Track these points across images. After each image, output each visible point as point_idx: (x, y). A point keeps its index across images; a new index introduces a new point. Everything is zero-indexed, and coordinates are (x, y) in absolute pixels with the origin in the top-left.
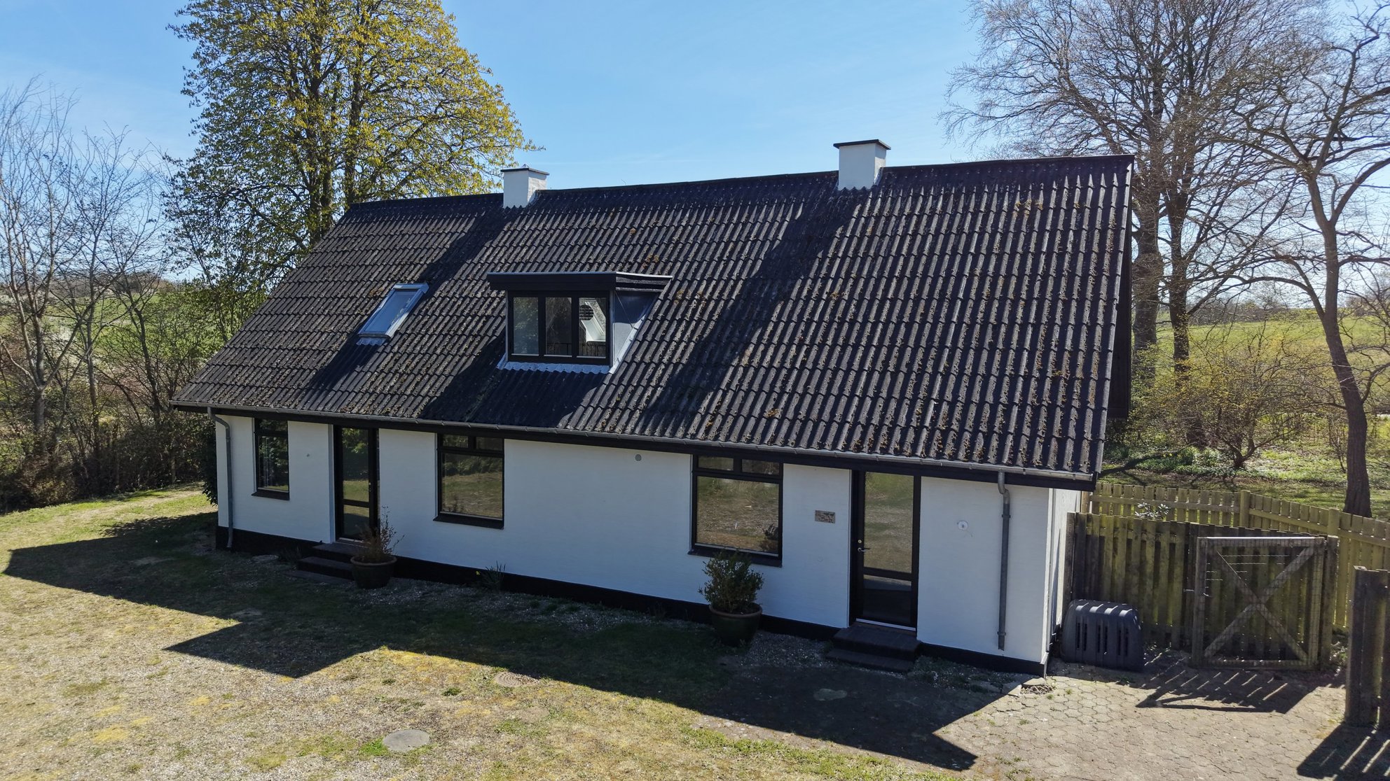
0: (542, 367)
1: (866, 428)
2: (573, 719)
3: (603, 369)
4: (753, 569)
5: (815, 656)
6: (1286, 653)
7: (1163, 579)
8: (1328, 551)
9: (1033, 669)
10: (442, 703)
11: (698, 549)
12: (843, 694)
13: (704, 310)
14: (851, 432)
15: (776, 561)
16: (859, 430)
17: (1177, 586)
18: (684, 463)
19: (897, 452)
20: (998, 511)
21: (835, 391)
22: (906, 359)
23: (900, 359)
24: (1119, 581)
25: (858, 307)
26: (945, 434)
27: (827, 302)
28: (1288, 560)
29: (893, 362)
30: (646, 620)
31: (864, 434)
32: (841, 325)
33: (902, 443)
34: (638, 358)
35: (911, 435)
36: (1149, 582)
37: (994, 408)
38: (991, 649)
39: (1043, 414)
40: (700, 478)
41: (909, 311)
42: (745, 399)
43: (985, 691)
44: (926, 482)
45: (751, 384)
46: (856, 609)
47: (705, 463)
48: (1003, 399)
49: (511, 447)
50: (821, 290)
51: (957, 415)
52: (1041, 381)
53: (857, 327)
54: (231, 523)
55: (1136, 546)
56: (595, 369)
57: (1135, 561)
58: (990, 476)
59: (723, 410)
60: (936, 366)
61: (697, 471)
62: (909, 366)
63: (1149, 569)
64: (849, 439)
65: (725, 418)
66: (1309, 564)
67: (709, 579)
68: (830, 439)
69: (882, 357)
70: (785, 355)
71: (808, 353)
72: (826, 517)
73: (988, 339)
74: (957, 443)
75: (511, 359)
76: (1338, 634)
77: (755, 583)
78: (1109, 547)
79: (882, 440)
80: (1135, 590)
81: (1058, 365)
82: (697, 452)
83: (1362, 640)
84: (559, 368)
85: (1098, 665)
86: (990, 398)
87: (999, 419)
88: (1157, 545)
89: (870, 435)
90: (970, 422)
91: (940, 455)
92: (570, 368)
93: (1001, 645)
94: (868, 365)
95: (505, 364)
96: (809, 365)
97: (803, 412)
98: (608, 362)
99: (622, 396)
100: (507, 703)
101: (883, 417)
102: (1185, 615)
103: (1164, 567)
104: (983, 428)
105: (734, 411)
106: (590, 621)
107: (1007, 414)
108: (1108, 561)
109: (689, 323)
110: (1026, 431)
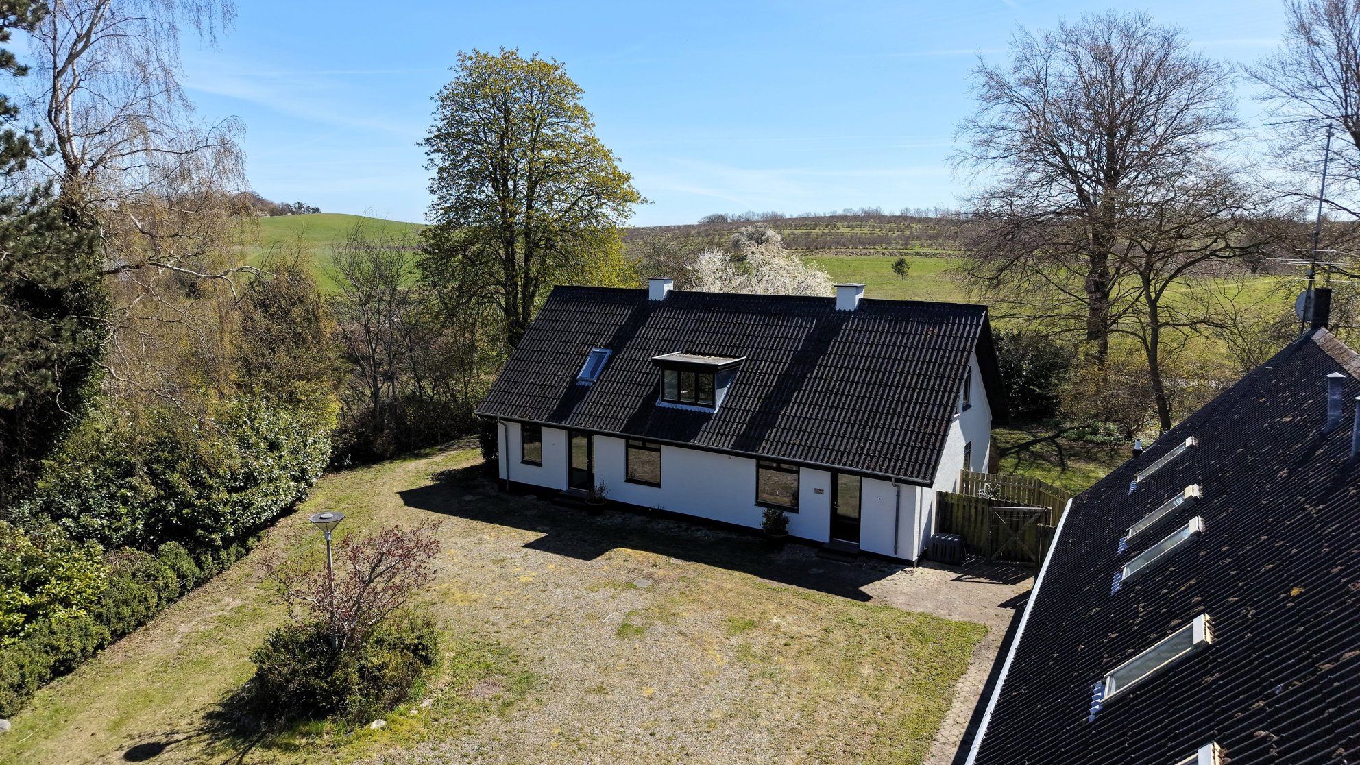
0: (680, 407)
1: (837, 452)
2: (708, 577)
3: (710, 410)
4: (785, 514)
5: (812, 555)
7: (979, 525)
8: (1047, 514)
9: (910, 563)
10: (651, 569)
11: (759, 503)
12: (821, 571)
13: (763, 379)
14: (831, 454)
15: (797, 511)
16: (834, 453)
18: (753, 462)
19: (850, 466)
20: (894, 494)
21: (825, 432)
22: (860, 417)
23: (857, 416)
24: (960, 524)
25: (840, 385)
26: (872, 457)
27: (825, 380)
28: (1031, 516)
29: (853, 418)
30: (734, 536)
31: (836, 455)
32: (831, 395)
33: (852, 461)
34: (729, 406)
35: (857, 457)
36: (973, 525)
37: (895, 446)
38: (891, 553)
39: (916, 451)
40: (760, 470)
41: (864, 390)
42: (782, 433)
43: (883, 572)
44: (864, 480)
45: (785, 424)
46: (833, 534)
47: (761, 462)
48: (900, 442)
49: (664, 448)
50: (823, 373)
51: (879, 449)
53: (838, 397)
54: (508, 477)
55: (967, 508)
56: (707, 410)
57: (967, 515)
58: (889, 479)
59: (771, 439)
60: (873, 422)
61: (759, 466)
62: (861, 421)
63: (973, 519)
64: (829, 458)
65: (772, 443)
67: (764, 520)
68: (821, 457)
69: (849, 415)
70: (803, 410)
71: (814, 409)
72: (819, 491)
73: (899, 409)
74: (877, 463)
75: (663, 401)
77: (786, 521)
78: (955, 508)
79: (844, 459)
80: (966, 529)
81: (927, 426)
82: (758, 458)
84: (687, 408)
85: (942, 562)
86: (894, 441)
87: (897, 452)
88: (977, 508)
89: (839, 457)
90: (883, 453)
91: (868, 468)
92: (694, 408)
93: (896, 553)
94: (842, 419)
95: (660, 403)
96: (814, 417)
97: (809, 442)
98: (713, 407)
99: (721, 426)
100: (679, 571)
101: (846, 447)
104: (889, 456)
105: (777, 439)
106: (707, 536)
107: (900, 449)
108: (955, 515)
109: (755, 387)
110: (907, 459)
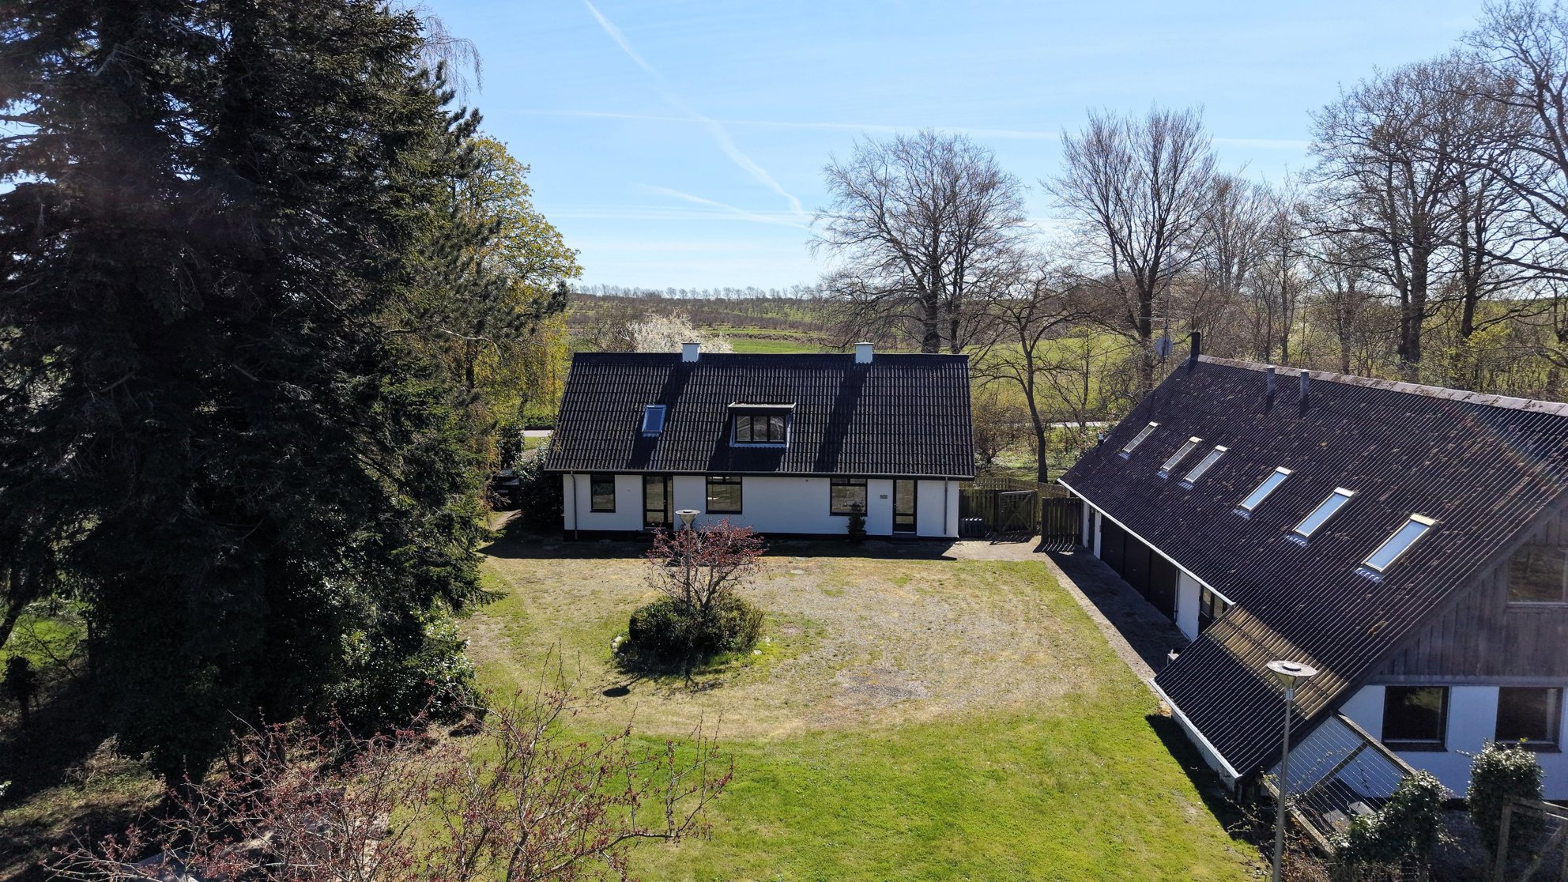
0: (754, 445)
1: (899, 465)
3: (783, 446)
4: (860, 518)
5: (887, 544)
6: (1026, 529)
7: (989, 508)
8: (1035, 494)
9: (956, 539)
11: (835, 514)
12: (905, 551)
13: (817, 418)
14: (895, 466)
15: (866, 514)
17: (992, 511)
18: (828, 480)
19: (907, 473)
20: (944, 489)
22: (906, 439)
23: (904, 438)
24: (974, 511)
26: (926, 466)
28: (1024, 499)
29: (901, 440)
31: (899, 467)
33: (913, 470)
34: (797, 441)
35: (915, 467)
36: (985, 510)
37: (940, 456)
38: (941, 535)
39: (956, 457)
40: (833, 487)
41: (901, 420)
44: (919, 482)
46: (894, 529)
47: (835, 481)
48: (942, 453)
49: (745, 480)
51: (929, 459)
52: (953, 446)
53: (884, 426)
54: (576, 527)
55: (979, 498)
56: (779, 446)
57: (980, 503)
58: (943, 479)
59: (843, 461)
60: (917, 442)
61: (832, 484)
62: (908, 441)
63: (984, 505)
64: (891, 469)
66: (1030, 499)
68: (884, 469)
69: (897, 439)
70: (860, 438)
71: (868, 437)
72: (884, 497)
73: (932, 431)
74: (931, 469)
75: (736, 442)
76: (1039, 523)
77: (862, 524)
78: (969, 499)
79: (906, 469)
80: (981, 513)
81: (957, 440)
83: (1045, 523)
84: (762, 446)
85: (972, 536)
86: (938, 453)
87: (942, 460)
88: (986, 498)
89: (902, 468)
90: (933, 462)
91: (921, 473)
92: (767, 446)
93: (943, 534)
94: (893, 441)
95: (734, 445)
96: (870, 442)
97: (874, 460)
98: (785, 442)
99: (797, 457)
101: (904, 461)
102: (995, 520)
103: (988, 505)
104: (938, 463)
107: (944, 458)
108: (970, 504)
109: (813, 425)
110: (952, 463)
